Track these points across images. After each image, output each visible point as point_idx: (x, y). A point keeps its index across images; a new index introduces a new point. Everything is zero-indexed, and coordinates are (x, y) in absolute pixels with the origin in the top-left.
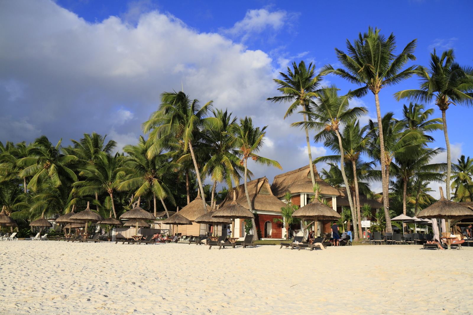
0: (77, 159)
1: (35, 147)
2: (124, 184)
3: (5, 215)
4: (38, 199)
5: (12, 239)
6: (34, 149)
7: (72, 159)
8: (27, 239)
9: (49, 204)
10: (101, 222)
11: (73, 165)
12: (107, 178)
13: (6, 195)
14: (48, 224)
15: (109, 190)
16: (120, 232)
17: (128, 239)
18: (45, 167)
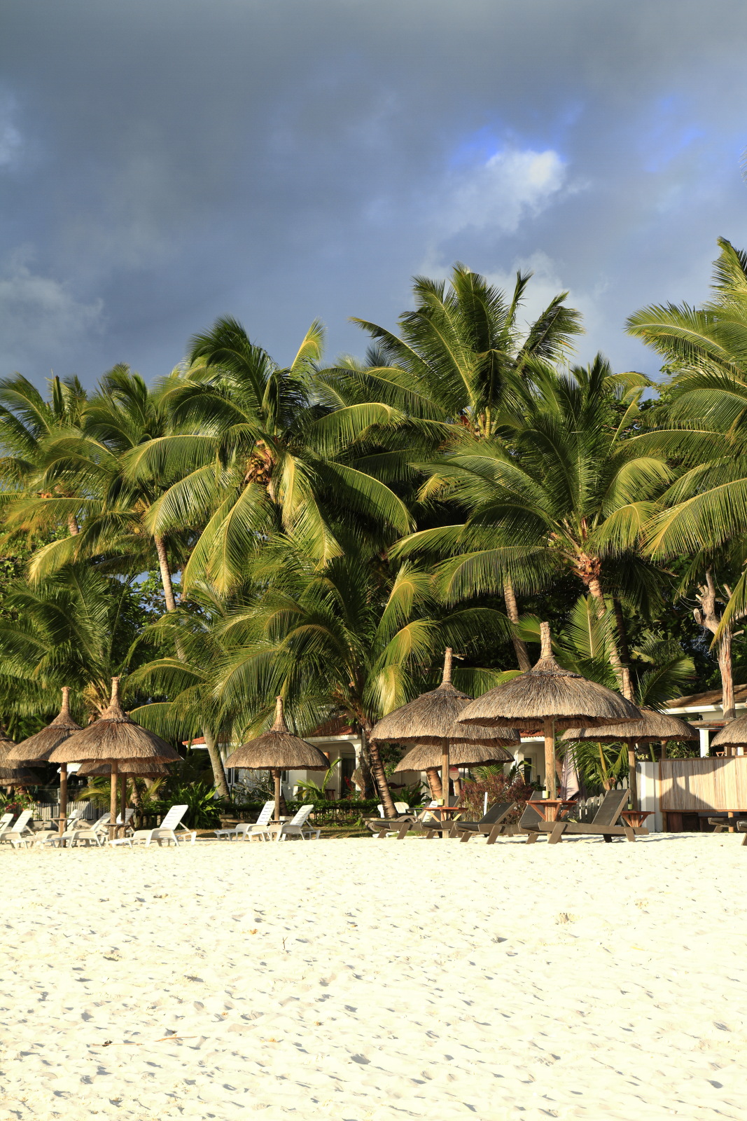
0: (397, 420)
1: (194, 384)
2: (681, 517)
3: (128, 722)
4: (242, 637)
5: (173, 836)
6: (195, 391)
7: (374, 422)
8: (223, 836)
9: (299, 658)
10: (583, 731)
11: (379, 450)
12: (564, 497)
13: (90, 628)
14: (309, 757)
15: (583, 561)
16: (681, 781)
17: (730, 815)
18: (251, 476)
